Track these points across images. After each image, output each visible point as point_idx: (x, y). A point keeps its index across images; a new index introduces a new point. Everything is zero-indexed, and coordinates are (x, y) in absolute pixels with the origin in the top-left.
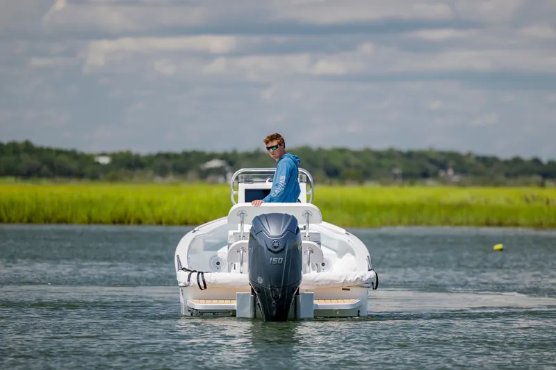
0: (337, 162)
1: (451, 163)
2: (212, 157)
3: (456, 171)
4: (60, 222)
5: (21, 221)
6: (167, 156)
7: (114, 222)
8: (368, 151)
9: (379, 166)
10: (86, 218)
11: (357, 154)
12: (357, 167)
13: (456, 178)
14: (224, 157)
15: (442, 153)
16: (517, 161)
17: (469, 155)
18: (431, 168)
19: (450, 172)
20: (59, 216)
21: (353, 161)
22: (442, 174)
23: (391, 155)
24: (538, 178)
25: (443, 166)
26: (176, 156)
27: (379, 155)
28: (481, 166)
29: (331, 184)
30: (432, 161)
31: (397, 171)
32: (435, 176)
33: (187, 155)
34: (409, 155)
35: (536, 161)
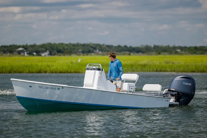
0: (61, 48)
1: (98, 48)
2: (19, 47)
3: (99, 50)
4: (20, 72)
5: (7, 73)
6: (5, 47)
7: (37, 73)
8: (70, 44)
9: (74, 49)
10: (28, 71)
11: (66, 45)
12: (67, 49)
13: (100, 52)
14: (23, 47)
15: (94, 44)
16: (119, 46)
17: (103, 45)
18: (91, 49)
19: (98, 51)
20: (19, 71)
21: (66, 47)
22: (95, 51)
23: (78, 45)
24: (128, 52)
25: (95, 49)
26: (8, 46)
27: (74, 45)
28: (108, 48)
29: (60, 55)
30: (91, 47)
31: (80, 50)
32: (93, 52)
33: (11, 46)
34: (84, 45)
35: (126, 46)
